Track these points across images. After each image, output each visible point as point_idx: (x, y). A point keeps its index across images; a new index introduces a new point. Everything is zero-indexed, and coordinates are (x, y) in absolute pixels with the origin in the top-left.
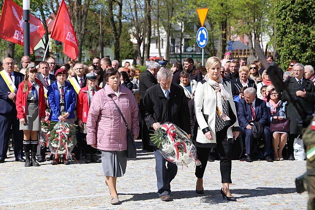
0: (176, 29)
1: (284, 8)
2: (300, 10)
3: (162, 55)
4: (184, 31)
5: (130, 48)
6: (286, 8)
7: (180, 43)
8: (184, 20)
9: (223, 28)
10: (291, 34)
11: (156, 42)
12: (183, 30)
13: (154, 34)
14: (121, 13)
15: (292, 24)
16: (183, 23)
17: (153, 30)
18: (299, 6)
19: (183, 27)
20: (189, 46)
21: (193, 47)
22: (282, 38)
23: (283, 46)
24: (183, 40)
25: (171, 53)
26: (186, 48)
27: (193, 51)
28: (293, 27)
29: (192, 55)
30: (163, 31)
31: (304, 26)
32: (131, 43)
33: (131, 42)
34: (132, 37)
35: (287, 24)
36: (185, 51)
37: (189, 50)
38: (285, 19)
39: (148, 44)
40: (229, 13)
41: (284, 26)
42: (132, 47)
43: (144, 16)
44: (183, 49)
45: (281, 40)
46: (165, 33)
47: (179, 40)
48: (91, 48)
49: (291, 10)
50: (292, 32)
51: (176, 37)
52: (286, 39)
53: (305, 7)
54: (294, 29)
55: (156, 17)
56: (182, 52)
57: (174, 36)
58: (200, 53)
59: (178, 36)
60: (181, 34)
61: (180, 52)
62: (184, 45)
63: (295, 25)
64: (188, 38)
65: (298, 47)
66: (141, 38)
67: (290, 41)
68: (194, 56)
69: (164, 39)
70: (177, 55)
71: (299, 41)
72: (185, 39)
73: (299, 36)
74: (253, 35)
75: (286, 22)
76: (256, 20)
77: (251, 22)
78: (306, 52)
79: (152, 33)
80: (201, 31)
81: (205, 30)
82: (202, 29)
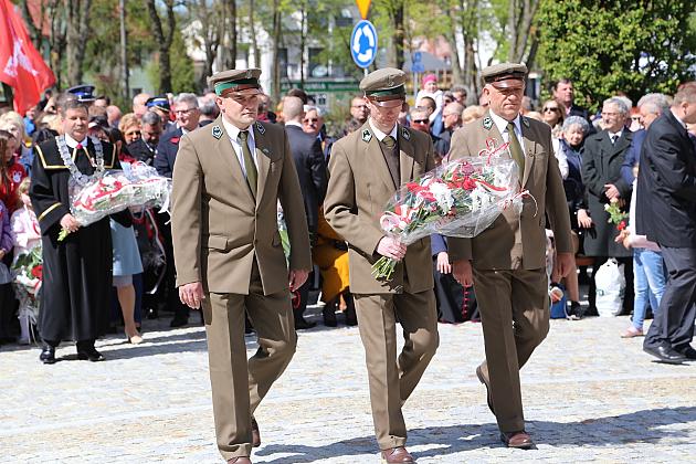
0: (291, 28)
4: (309, 31)
5: (188, 71)
7: (298, 59)
8: (308, 6)
9: (397, 23)
10: (576, 32)
11: (244, 55)
12: (305, 27)
13: (243, 39)
15: (579, 10)
16: (305, 14)
17: (238, 28)
19: (306, 21)
20: (319, 64)
21: (327, 66)
22: (555, 41)
23: (558, 60)
24: (306, 52)
25: (282, 81)
26: (312, 67)
27: (327, 75)
28: (581, 17)
29: (326, 84)
30: (262, 31)
31: (605, 13)
32: (189, 61)
33: (188, 58)
34: (191, 47)
35: (568, 10)
36: (310, 75)
37: (319, 72)
39: (230, 60)
42: (192, 67)
44: (305, 71)
45: (555, 48)
46: (265, 37)
47: (298, 50)
48: (98, 70)
50: (579, 29)
51: (290, 43)
52: (567, 44)
54: (583, 23)
56: (305, 77)
57: (286, 42)
58: (342, 80)
59: (295, 42)
60: (300, 39)
61: (298, 77)
62: (307, 62)
63: (586, 13)
64: (319, 46)
65: (592, 61)
66: (213, 47)
67: (574, 48)
68: (330, 86)
69: (263, 49)
70: (291, 84)
71: (595, 49)
72: (310, 49)
73: (594, 35)
74: (460, 37)
75: (565, 8)
76: (465, 5)
77: (455, 10)
78: (612, 72)
79: (238, 37)
80: (360, 29)
81: (370, 27)
82: (362, 26)
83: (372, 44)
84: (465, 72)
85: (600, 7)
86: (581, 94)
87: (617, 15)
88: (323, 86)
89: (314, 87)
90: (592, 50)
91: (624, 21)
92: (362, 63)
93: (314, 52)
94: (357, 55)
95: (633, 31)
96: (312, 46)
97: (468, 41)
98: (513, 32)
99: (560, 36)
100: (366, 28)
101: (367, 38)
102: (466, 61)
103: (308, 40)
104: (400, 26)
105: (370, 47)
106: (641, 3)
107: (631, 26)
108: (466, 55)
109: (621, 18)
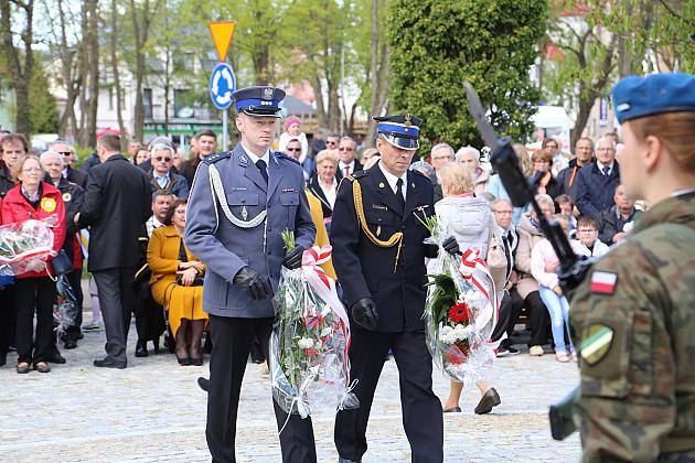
0: (156, 69)
1: (407, 25)
2: (440, 29)
3: (126, 125)
4: (173, 73)
5: (50, 108)
6: (411, 25)
7: (164, 100)
8: (173, 48)
9: (260, 67)
10: (423, 80)
12: (171, 69)
13: (105, 79)
14: (29, 29)
15: (425, 60)
16: (170, 54)
17: (101, 68)
18: (439, 21)
19: (171, 62)
20: (184, 106)
22: (404, 88)
23: (406, 107)
24: (171, 93)
25: (146, 121)
26: (176, 110)
27: (193, 116)
28: (427, 66)
29: (192, 125)
30: (126, 71)
31: (449, 63)
32: (52, 99)
33: (51, 96)
34: (53, 85)
35: (414, 59)
36: (176, 116)
37: (185, 113)
38: (409, 48)
39: (92, 101)
40: (274, 33)
41: (408, 64)
42: (55, 105)
43: (80, 37)
44: (171, 113)
45: (403, 95)
46: (130, 76)
47: (164, 91)
49: (422, 29)
50: (426, 78)
51: (155, 84)
52: (413, 92)
53: (452, 22)
54: (429, 72)
55: (110, 40)
56: (169, 118)
57: (150, 83)
58: (208, 122)
59: (159, 82)
60: (165, 80)
61: (163, 118)
62: (172, 102)
63: (431, 63)
64: (182, 88)
65: (437, 110)
66: (75, 86)
67: (421, 95)
68: (196, 128)
69: (127, 89)
70: (156, 124)
71: (440, 97)
72: (175, 90)
73: (440, 84)
74: (324, 82)
75: (412, 57)
76: (329, 50)
77: (319, 55)
78: (456, 120)
79: (101, 75)
80: (218, 72)
81: (229, 70)
82: (221, 68)
83: (230, 87)
84: (329, 116)
85: (445, 57)
86: (427, 140)
87: (461, 65)
88: (189, 127)
89: (179, 127)
90: (438, 98)
91: (467, 70)
92: (221, 105)
93: (179, 92)
94: (215, 97)
95: (477, 80)
96: (177, 88)
97: (332, 86)
98: (375, 78)
99: (407, 84)
100: (225, 71)
101: (226, 81)
102: (330, 106)
103: (171, 82)
104: (264, 70)
105: (228, 90)
106: (484, 55)
107: (474, 77)
108: (330, 100)
109: (464, 68)
